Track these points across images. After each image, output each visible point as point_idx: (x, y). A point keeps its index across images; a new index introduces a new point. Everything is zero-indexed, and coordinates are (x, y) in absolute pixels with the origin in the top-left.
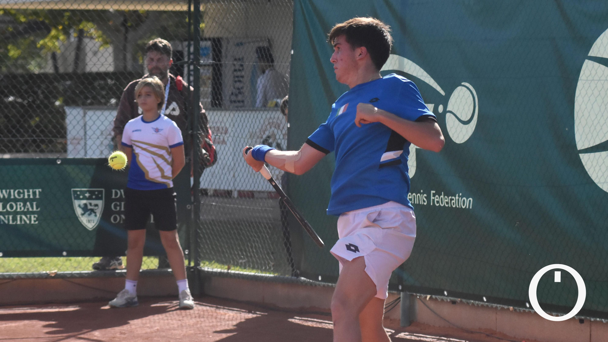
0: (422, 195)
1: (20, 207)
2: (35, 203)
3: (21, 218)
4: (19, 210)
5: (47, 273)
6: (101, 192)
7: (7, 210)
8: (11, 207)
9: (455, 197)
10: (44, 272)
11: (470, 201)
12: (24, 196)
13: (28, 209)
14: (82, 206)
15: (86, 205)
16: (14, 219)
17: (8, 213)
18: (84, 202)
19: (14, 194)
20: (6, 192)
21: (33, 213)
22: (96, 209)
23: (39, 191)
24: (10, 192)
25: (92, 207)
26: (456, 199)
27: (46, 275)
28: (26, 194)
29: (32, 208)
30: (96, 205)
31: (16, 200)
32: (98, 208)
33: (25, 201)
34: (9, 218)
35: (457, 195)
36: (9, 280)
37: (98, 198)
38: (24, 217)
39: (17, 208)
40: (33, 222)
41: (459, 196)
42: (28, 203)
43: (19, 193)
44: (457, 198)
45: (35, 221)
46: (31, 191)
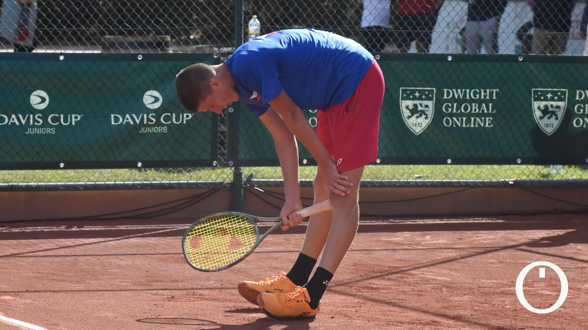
1: (475, 107)
2: (490, 105)
3: (475, 120)
4: (473, 112)
5: (506, 181)
6: (564, 93)
7: (461, 112)
8: (466, 108)
10: (502, 180)
12: (480, 96)
13: (483, 111)
14: (542, 107)
15: (546, 107)
16: (468, 121)
17: (461, 115)
18: (545, 103)
19: (470, 94)
20: (461, 91)
21: (488, 115)
22: (557, 112)
23: (496, 91)
24: (466, 92)
25: (554, 110)
27: (505, 183)
28: (483, 94)
29: (488, 109)
30: (558, 107)
31: (471, 101)
32: (560, 110)
33: (480, 102)
34: (462, 120)
36: (464, 188)
37: (560, 99)
38: (478, 119)
39: (471, 109)
40: (487, 125)
42: (484, 105)
43: (475, 93)
45: (489, 124)
46: (488, 91)
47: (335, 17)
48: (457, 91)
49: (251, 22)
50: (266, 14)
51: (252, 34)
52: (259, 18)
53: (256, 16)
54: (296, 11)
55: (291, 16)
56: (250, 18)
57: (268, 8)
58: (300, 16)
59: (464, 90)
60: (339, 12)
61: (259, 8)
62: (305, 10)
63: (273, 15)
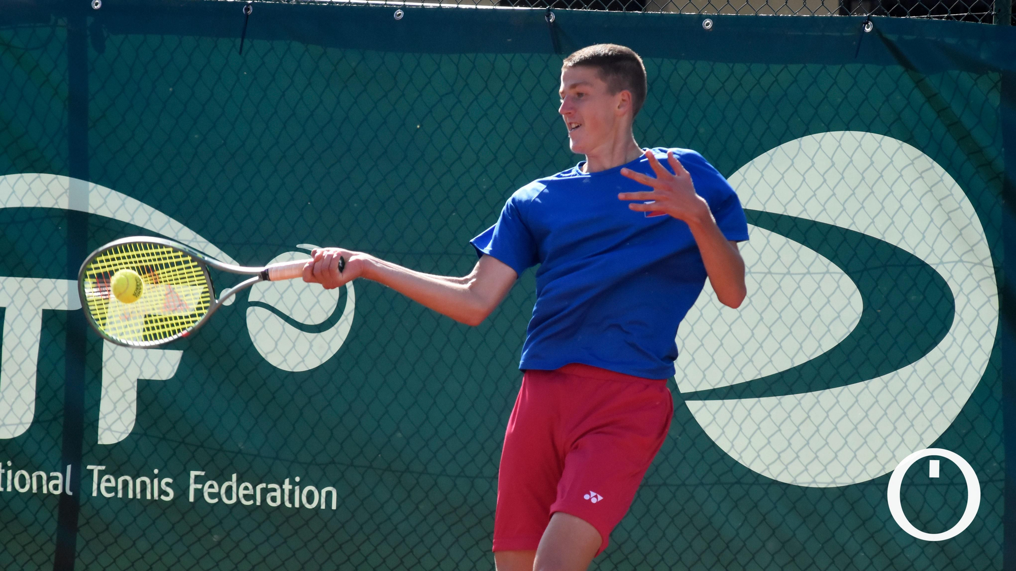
0: (156, 481)
9: (281, 484)
11: (329, 494)
26: (283, 491)
35: (287, 481)
41: (292, 482)
44: (287, 486)
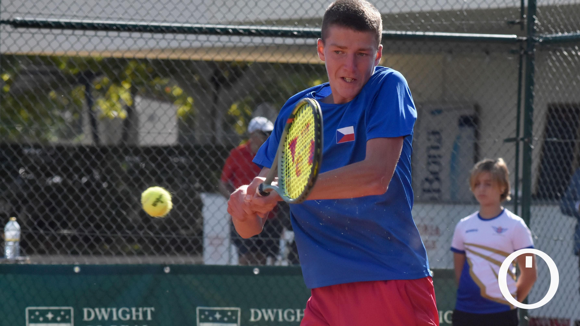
47: (114, 220)
48: (267, 312)
49: (9, 226)
50: (27, 217)
51: (9, 241)
52: (18, 221)
53: (14, 219)
54: (66, 212)
55: (59, 218)
56: (7, 221)
57: (30, 209)
58: (70, 218)
59: (275, 310)
60: (119, 214)
61: (19, 209)
62: (76, 211)
63: (36, 217)
